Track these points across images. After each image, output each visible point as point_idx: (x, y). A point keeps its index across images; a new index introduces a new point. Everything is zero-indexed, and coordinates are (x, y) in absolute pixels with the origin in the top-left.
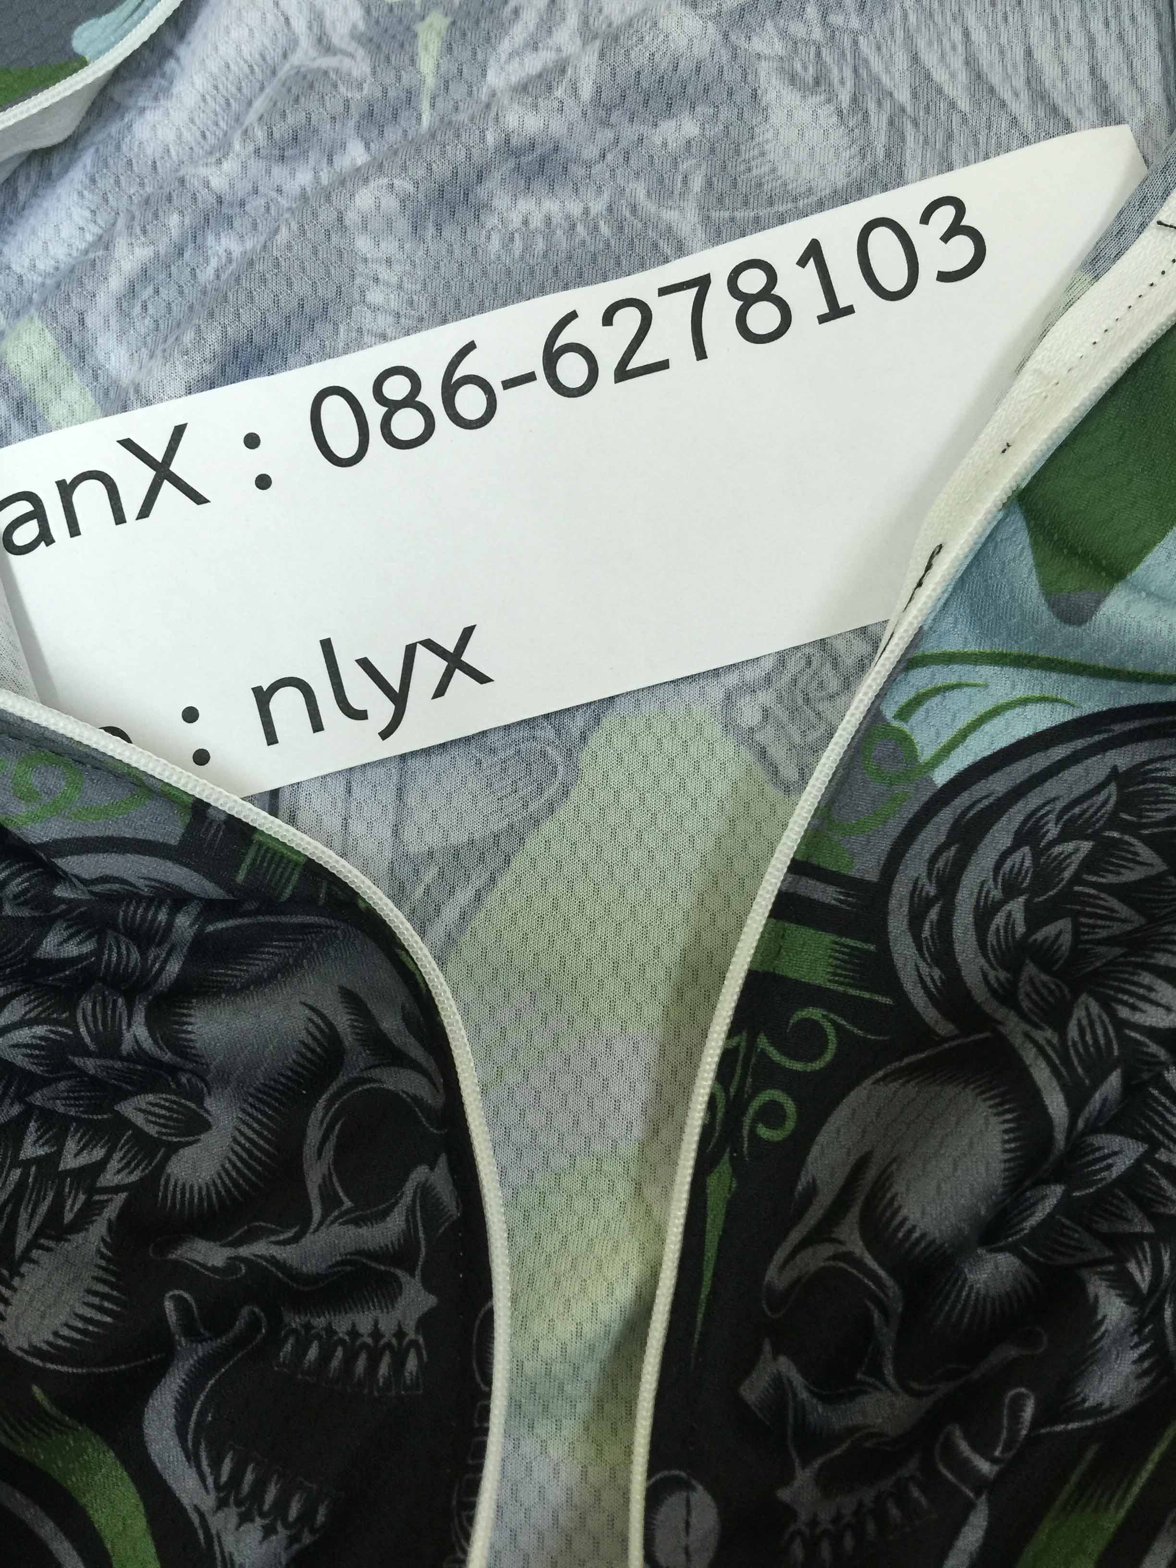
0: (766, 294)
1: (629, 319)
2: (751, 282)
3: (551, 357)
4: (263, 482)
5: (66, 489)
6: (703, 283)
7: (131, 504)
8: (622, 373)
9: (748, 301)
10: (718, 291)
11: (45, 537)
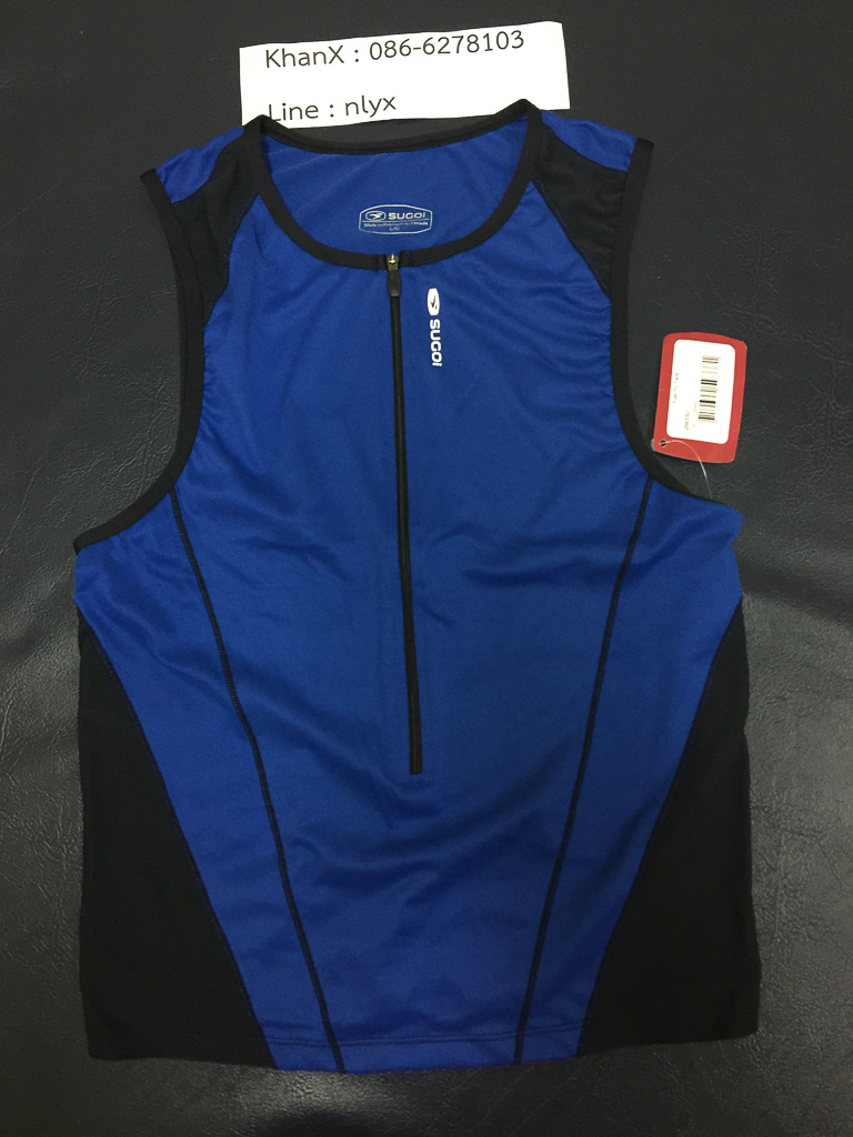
0: (475, 42)
1: (444, 41)
2: (473, 39)
3: (425, 46)
4: (357, 60)
5: (315, 54)
6: (462, 37)
7: (328, 61)
8: (440, 52)
9: (471, 43)
10: (465, 39)
11: (308, 63)
